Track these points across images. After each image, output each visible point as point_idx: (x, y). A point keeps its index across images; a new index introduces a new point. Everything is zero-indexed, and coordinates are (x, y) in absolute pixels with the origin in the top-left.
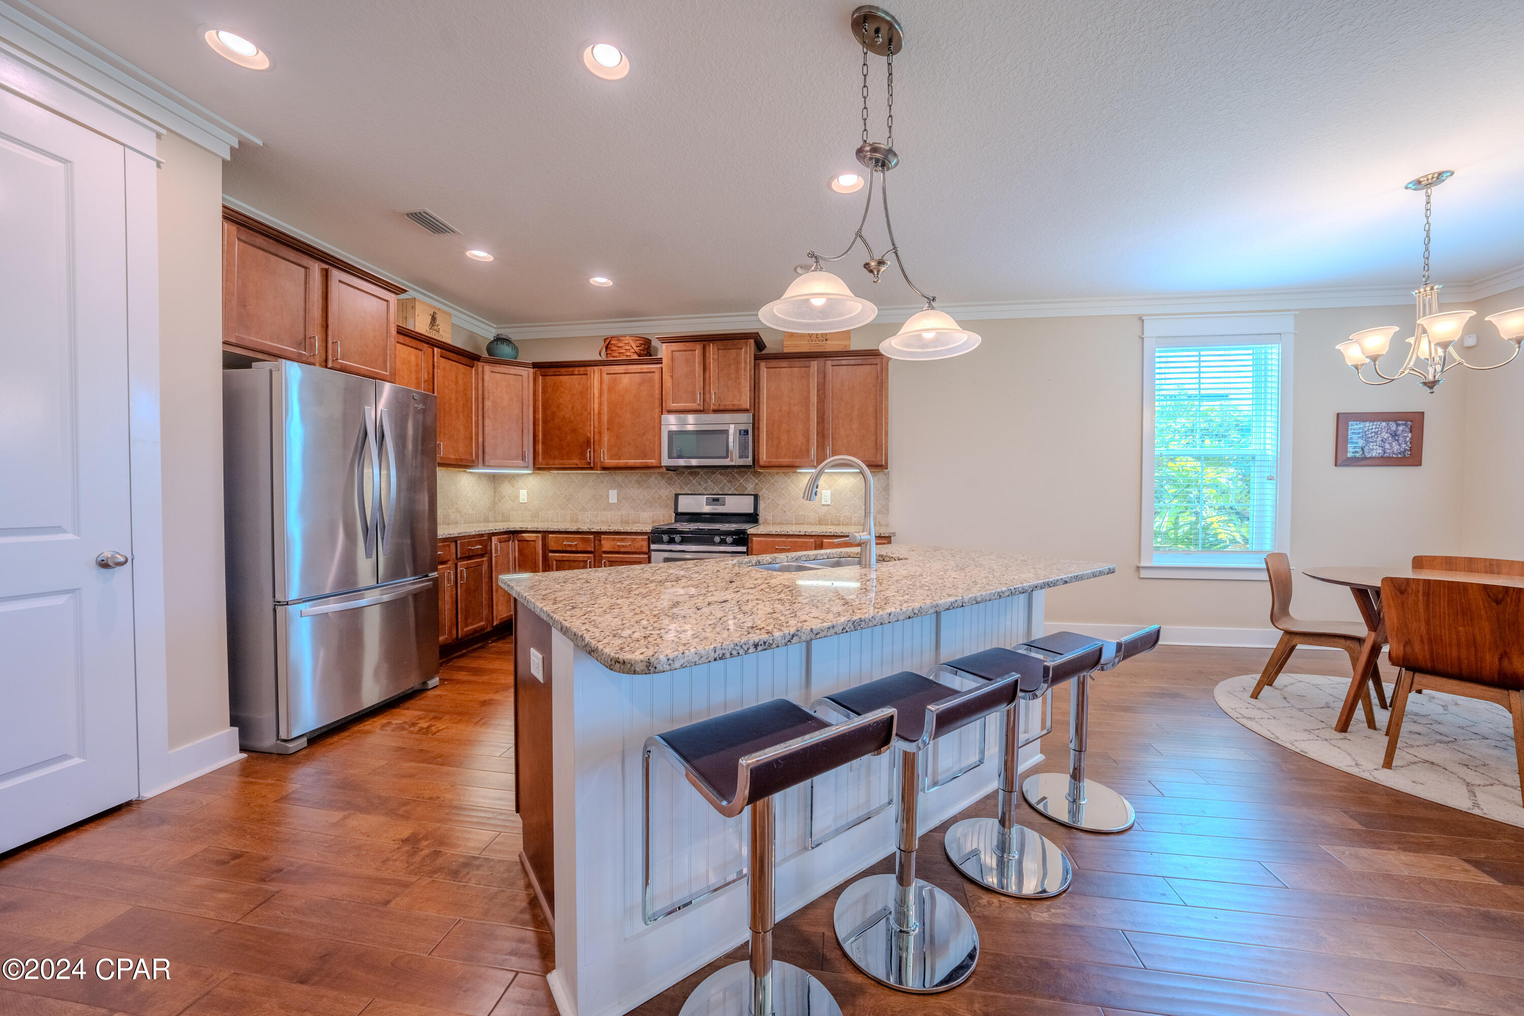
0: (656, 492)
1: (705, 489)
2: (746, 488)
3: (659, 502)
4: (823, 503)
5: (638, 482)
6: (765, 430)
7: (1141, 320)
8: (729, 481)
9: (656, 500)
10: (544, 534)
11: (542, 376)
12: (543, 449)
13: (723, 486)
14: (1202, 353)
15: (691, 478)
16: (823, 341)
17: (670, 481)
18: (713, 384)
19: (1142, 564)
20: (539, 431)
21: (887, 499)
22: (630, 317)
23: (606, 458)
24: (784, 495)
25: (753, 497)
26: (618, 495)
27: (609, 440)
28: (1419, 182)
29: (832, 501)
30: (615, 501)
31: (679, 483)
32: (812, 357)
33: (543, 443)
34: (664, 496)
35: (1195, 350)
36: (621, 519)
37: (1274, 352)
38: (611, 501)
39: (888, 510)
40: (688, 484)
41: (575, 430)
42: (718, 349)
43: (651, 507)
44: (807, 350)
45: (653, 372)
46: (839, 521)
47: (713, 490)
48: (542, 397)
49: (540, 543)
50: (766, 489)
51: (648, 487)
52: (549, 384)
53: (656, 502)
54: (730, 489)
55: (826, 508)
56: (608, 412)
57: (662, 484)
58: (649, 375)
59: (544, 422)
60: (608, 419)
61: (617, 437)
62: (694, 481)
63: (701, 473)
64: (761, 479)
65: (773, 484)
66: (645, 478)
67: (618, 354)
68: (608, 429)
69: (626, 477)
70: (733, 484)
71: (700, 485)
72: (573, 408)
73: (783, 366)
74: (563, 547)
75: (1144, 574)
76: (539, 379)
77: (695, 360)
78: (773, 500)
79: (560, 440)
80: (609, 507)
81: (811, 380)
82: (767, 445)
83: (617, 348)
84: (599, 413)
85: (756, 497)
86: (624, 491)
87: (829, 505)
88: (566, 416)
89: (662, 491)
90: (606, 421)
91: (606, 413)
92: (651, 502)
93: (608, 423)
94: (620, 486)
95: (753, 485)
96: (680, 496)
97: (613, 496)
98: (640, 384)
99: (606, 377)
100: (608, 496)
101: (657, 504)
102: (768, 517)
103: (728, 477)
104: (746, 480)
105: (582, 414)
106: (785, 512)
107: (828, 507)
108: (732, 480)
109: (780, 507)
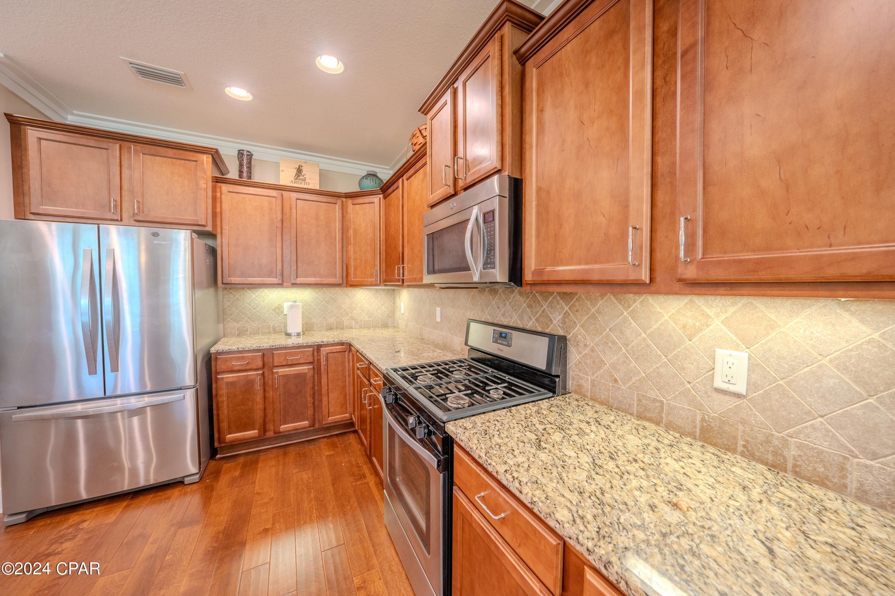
0: (464, 313)
1: (504, 315)
2: (551, 320)
4: (719, 383)
5: (452, 300)
6: (534, 203)
8: (530, 306)
9: (463, 323)
12: (385, 267)
13: (522, 312)
15: (491, 298)
17: (474, 301)
18: (460, 144)
20: (383, 251)
23: (406, 274)
25: (548, 339)
27: (408, 254)
29: (750, 384)
30: (439, 320)
31: (481, 304)
33: (385, 262)
36: (443, 340)
41: (395, 246)
43: (460, 331)
50: (582, 326)
51: (459, 307)
53: (463, 326)
54: (531, 319)
55: (731, 403)
57: (468, 304)
61: (412, 249)
62: (493, 302)
63: (500, 291)
64: (573, 305)
65: (593, 317)
66: (457, 296)
68: (408, 241)
69: (445, 293)
71: (498, 308)
77: (446, 117)
78: (592, 350)
79: (391, 258)
80: (437, 326)
82: (538, 236)
84: (403, 226)
86: (444, 310)
87: (738, 396)
89: (468, 313)
92: (460, 326)
94: (442, 304)
95: (561, 316)
96: (471, 323)
97: (438, 314)
102: (582, 382)
103: (528, 297)
104: (551, 306)
105: (398, 230)
106: (616, 380)
107: (739, 402)
108: (533, 304)
109: (605, 368)
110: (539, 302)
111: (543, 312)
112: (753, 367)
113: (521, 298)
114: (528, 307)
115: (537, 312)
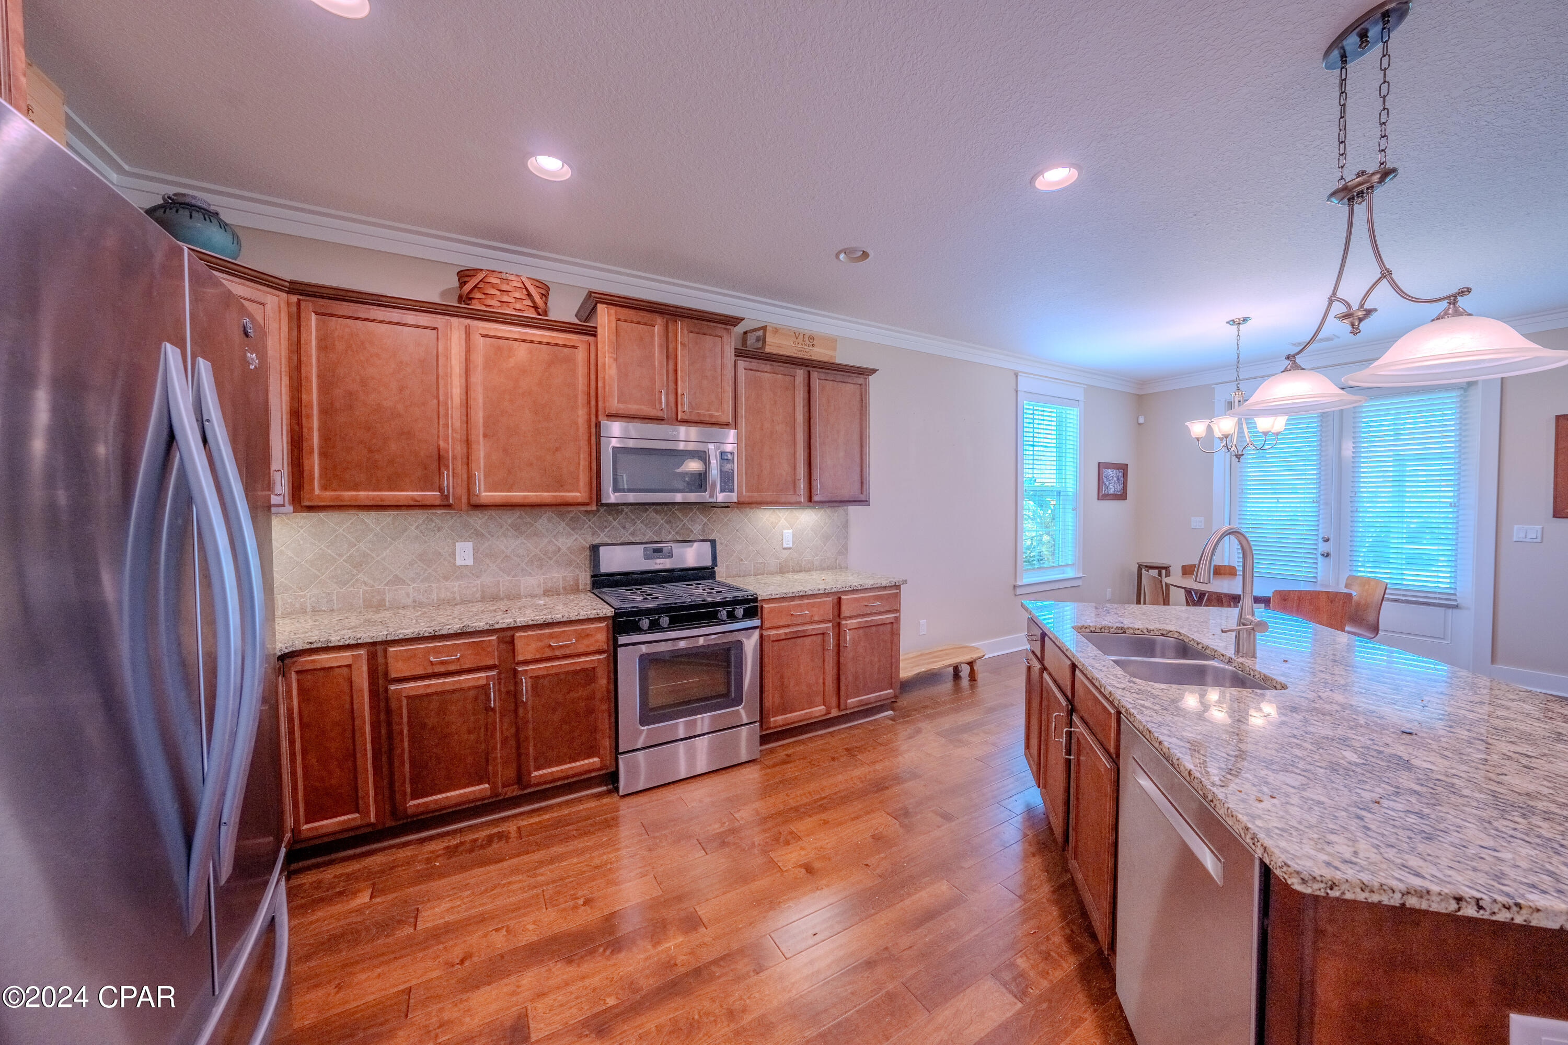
0: (550, 542)
1: (632, 534)
2: (692, 531)
3: (555, 558)
4: (785, 546)
5: (516, 527)
7: (1016, 376)
8: (669, 522)
9: (550, 555)
10: (372, 649)
11: (317, 313)
12: (323, 469)
14: (1035, 408)
15: (611, 518)
16: (809, 346)
17: (575, 526)
18: (682, 381)
19: (1019, 583)
20: (311, 429)
21: (846, 538)
22: (507, 242)
23: (482, 489)
24: (740, 538)
25: (709, 543)
26: (476, 550)
27: (488, 456)
28: (1233, 321)
29: (794, 543)
30: (470, 562)
31: (590, 526)
32: (796, 364)
33: (323, 454)
34: (564, 549)
35: (1054, 408)
36: (483, 592)
37: (1072, 414)
38: (459, 562)
39: (847, 550)
40: (606, 527)
41: (409, 433)
42: (689, 331)
43: (541, 567)
44: (792, 354)
45: (576, 347)
46: (801, 566)
47: (644, 535)
48: (318, 357)
49: (365, 668)
50: (718, 531)
51: (535, 535)
52: (336, 334)
53: (550, 559)
54: (670, 533)
55: (787, 552)
56: (484, 404)
57: (561, 530)
58: (566, 350)
59: (323, 412)
60: (484, 417)
61: (505, 451)
62: (615, 523)
66: (528, 520)
67: (499, 304)
68: (485, 436)
69: (491, 518)
70: (674, 525)
71: (624, 528)
72: (401, 389)
73: (765, 370)
74: (425, 668)
75: (1019, 591)
76: (309, 319)
77: (653, 341)
78: (731, 545)
79: (370, 451)
80: (457, 572)
81: (797, 392)
83: (498, 293)
84: (467, 405)
85: (713, 543)
86: (487, 544)
87: (790, 548)
88: (385, 403)
89: (561, 540)
90: (481, 420)
91: (481, 405)
92: (540, 559)
93: (486, 425)
94: (478, 535)
95: (704, 527)
96: (601, 548)
97: (464, 553)
98: (550, 364)
99: (480, 343)
100: (453, 554)
101: (552, 562)
102: (720, 569)
103: (666, 515)
104: (691, 520)
105: (424, 404)
106: (742, 560)
107: (790, 551)
109: (735, 554)
110: (680, 519)
111: (684, 525)
112: (794, 536)
113: (658, 516)
114: (667, 523)
115: (677, 527)
